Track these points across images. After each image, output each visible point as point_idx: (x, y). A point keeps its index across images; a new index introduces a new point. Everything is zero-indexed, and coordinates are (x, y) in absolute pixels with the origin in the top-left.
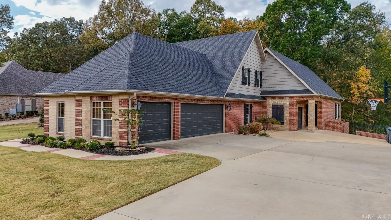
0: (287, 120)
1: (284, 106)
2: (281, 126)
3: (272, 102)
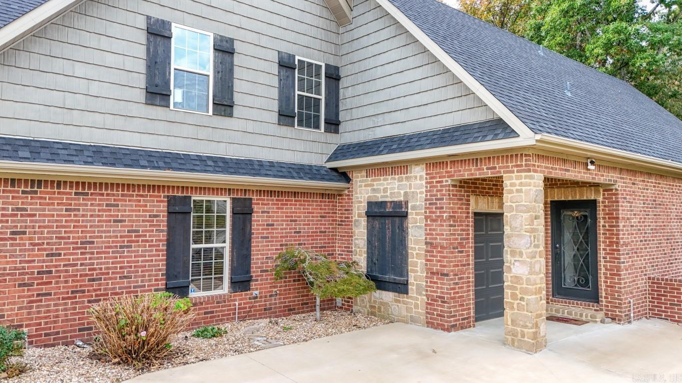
0: (417, 271)
1: (407, 208)
2: (397, 301)
3: (369, 188)
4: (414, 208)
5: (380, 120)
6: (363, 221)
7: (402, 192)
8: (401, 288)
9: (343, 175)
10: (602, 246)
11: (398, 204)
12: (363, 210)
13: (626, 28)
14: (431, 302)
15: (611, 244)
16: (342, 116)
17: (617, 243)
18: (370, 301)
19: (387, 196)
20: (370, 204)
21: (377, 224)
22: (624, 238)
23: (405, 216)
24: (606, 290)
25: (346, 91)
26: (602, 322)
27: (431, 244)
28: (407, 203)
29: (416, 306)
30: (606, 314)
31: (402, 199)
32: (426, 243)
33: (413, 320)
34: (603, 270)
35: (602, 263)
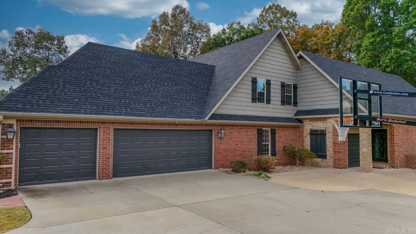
0: (330, 152)
1: (326, 132)
2: (322, 161)
3: (311, 125)
4: (328, 132)
5: (314, 103)
6: (309, 136)
7: (324, 127)
8: (324, 157)
9: (300, 121)
10: (389, 144)
11: (323, 131)
12: (309, 132)
13: (399, 52)
14: (335, 160)
15: (391, 144)
16: (298, 101)
17: (394, 143)
18: (311, 162)
19: (318, 128)
20: (311, 130)
21: (314, 137)
22: (396, 141)
23: (325, 134)
24: (390, 158)
25: (300, 92)
26: (389, 168)
27: (335, 143)
28: (326, 130)
29: (330, 162)
30: (390, 166)
31: (324, 129)
32: (333, 143)
33: (328, 166)
34: (389, 152)
35: (389, 150)
